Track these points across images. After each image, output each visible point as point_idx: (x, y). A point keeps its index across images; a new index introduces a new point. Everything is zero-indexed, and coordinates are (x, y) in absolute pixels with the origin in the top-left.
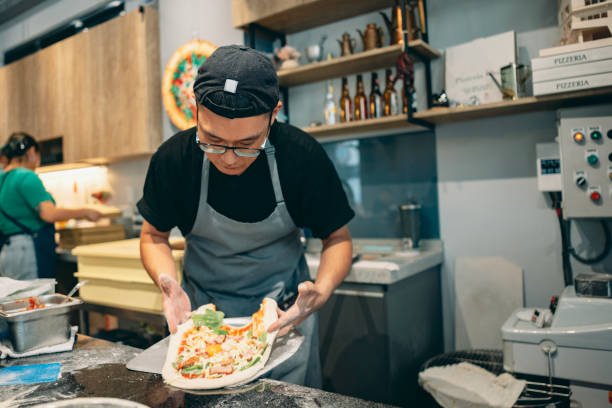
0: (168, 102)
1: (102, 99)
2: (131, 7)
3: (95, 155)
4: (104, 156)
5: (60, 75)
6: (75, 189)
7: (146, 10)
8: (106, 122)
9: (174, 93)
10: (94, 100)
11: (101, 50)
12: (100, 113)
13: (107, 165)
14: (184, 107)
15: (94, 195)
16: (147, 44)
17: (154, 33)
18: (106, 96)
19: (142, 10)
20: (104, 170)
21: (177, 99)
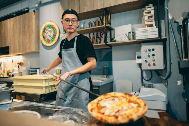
0: (41, 37)
1: (22, 36)
2: (31, 11)
3: (19, 52)
4: (22, 52)
5: (9, 29)
6: (12, 62)
7: (36, 12)
8: (23, 42)
9: (43, 35)
10: (19, 36)
11: (22, 22)
12: (21, 40)
13: (22, 55)
14: (46, 39)
15: (18, 63)
16: (36, 21)
17: (38, 18)
18: (23, 35)
19: (34, 11)
20: (21, 56)
21: (44, 37)
